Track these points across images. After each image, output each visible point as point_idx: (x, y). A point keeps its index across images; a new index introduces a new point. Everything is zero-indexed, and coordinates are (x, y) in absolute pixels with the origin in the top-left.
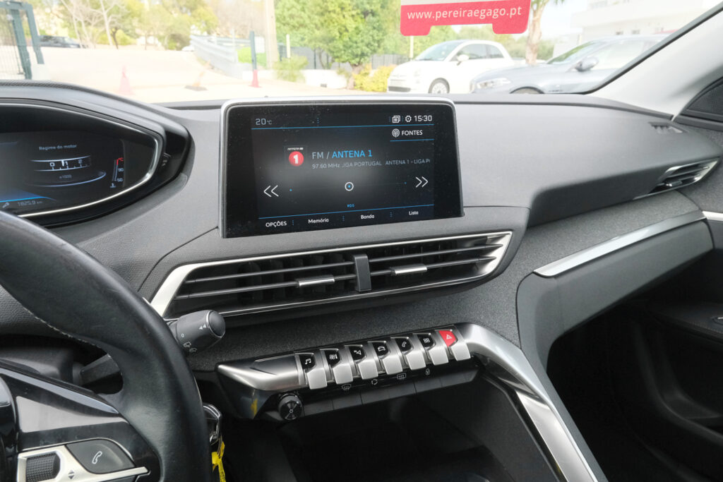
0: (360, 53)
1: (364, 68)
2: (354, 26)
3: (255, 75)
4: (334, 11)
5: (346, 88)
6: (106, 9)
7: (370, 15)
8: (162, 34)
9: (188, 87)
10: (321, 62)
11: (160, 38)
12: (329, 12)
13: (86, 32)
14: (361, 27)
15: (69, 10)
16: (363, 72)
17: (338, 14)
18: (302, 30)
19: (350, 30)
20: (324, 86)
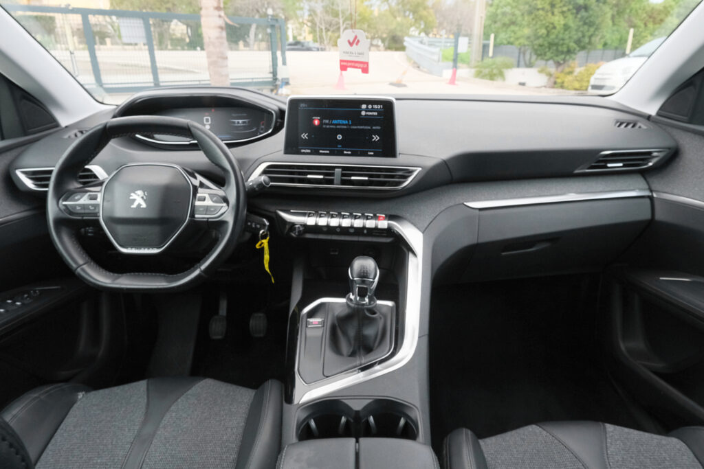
0: (565, 49)
1: (569, 66)
2: (562, 22)
3: (454, 74)
4: (543, 9)
5: (545, 87)
6: (343, 17)
7: (583, 10)
8: (385, 36)
9: (392, 84)
10: (525, 60)
11: (383, 40)
12: (538, 10)
13: (325, 37)
14: (571, 24)
15: (316, 19)
16: (567, 70)
17: (547, 12)
18: (513, 28)
19: (558, 27)
20: (522, 84)
